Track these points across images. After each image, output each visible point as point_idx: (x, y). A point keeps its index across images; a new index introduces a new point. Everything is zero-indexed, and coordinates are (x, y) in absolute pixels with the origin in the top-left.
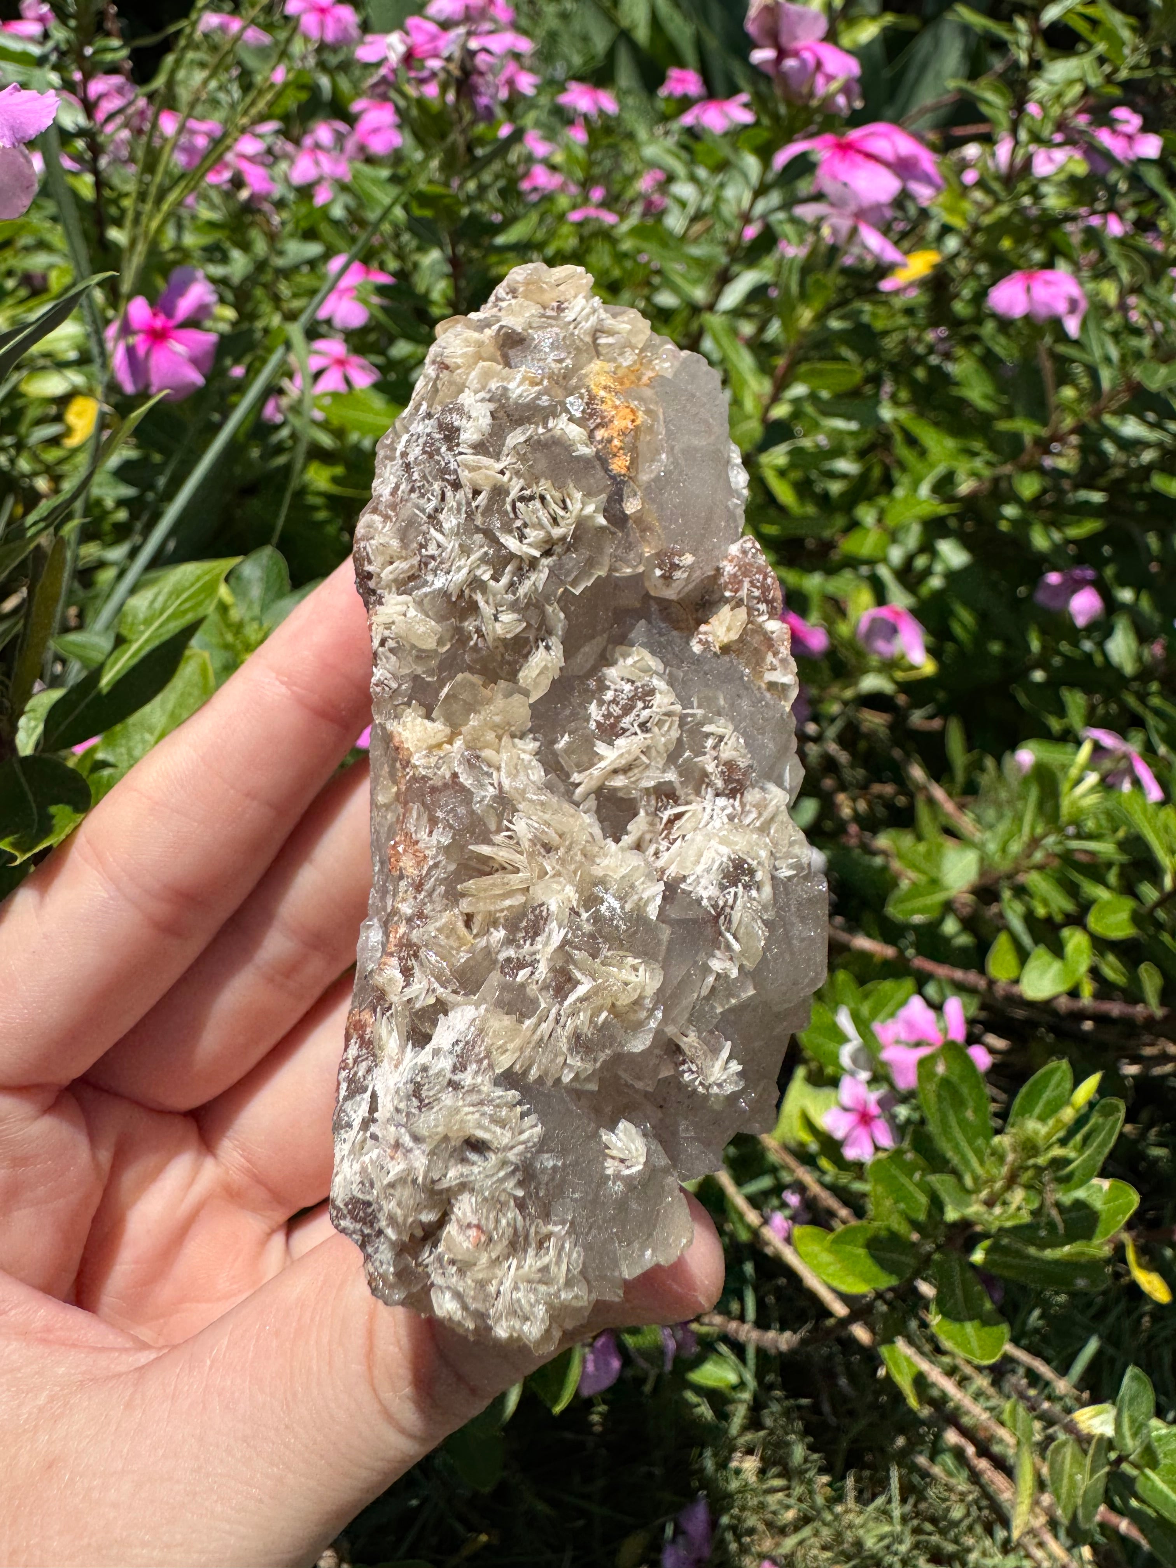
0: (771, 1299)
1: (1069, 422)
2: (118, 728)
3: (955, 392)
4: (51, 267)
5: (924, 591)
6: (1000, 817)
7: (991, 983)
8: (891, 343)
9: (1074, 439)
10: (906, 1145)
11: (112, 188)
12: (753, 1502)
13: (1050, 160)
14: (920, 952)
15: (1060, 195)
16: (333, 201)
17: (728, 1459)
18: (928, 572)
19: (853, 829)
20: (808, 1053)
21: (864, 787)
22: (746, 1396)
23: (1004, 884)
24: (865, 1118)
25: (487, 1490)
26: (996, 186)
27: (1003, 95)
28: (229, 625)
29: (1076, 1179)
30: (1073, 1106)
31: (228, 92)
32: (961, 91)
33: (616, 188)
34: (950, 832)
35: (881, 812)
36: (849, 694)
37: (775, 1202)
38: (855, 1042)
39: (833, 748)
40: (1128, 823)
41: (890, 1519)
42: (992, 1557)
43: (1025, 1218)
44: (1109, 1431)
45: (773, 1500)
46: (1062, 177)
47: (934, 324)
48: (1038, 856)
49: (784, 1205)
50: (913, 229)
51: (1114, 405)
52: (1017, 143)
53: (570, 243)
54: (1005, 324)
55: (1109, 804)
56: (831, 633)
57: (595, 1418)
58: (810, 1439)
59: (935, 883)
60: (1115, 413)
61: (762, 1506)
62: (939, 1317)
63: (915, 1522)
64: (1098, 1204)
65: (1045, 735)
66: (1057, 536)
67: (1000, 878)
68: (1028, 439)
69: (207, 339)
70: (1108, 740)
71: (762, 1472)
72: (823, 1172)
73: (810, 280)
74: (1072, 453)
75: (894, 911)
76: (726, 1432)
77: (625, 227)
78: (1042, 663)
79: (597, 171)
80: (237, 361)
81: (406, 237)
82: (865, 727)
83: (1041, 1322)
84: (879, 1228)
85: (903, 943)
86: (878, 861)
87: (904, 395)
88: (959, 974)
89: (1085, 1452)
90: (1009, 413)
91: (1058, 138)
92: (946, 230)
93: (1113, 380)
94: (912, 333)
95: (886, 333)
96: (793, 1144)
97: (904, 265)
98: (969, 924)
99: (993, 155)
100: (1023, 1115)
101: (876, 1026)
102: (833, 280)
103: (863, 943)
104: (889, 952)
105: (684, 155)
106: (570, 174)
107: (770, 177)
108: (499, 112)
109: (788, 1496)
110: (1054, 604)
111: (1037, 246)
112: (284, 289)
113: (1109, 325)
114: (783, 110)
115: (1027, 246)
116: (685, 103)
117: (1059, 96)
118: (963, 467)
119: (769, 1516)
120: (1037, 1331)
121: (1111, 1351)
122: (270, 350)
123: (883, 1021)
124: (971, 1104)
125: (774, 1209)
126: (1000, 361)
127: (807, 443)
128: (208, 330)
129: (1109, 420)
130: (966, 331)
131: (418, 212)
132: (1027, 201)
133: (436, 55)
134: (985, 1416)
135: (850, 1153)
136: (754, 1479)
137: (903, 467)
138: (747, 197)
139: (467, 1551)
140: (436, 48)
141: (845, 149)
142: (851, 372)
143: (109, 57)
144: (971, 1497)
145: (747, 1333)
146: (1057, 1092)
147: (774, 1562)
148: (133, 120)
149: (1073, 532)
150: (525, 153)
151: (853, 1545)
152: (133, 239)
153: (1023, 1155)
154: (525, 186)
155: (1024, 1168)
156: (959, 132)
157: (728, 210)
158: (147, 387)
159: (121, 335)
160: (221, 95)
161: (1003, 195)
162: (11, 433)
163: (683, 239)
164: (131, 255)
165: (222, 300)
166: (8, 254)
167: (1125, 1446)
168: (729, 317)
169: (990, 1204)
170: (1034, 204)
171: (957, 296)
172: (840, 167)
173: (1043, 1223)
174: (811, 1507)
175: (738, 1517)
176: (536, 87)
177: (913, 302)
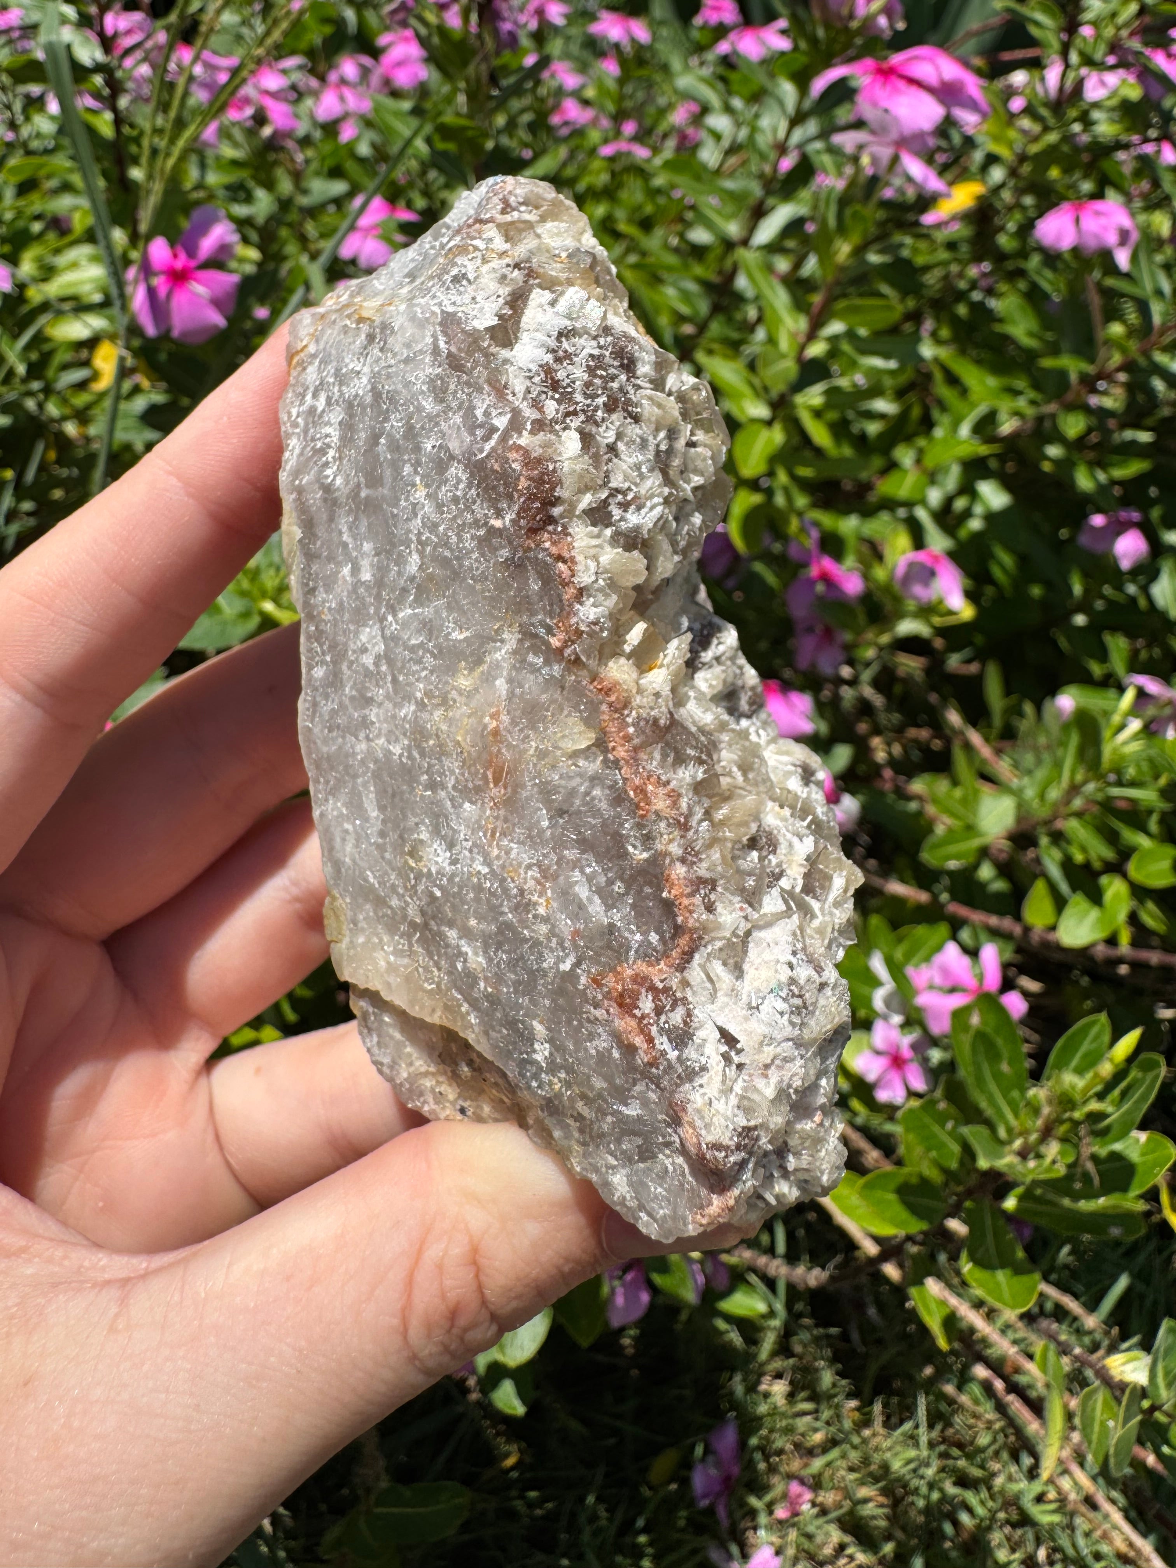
0: (801, 1232)
1: (1117, 359)
3: (998, 328)
4: (76, 208)
5: (963, 533)
6: (1039, 762)
7: (1027, 930)
8: (932, 279)
9: (1122, 377)
10: (938, 1093)
11: (132, 126)
12: (782, 1424)
13: (1103, 83)
14: (954, 898)
15: (1112, 121)
16: (357, 139)
17: (758, 1382)
18: (967, 514)
19: (888, 773)
21: (899, 730)
22: (776, 1323)
23: (1042, 830)
24: (897, 1062)
26: (1044, 112)
27: (1052, 15)
29: (1113, 1133)
30: (1112, 1060)
31: (252, 27)
32: (1008, 10)
33: (648, 122)
34: (987, 777)
35: (916, 755)
36: (884, 639)
38: (888, 986)
39: (868, 692)
40: (1170, 769)
41: (917, 1445)
42: (1016, 1481)
43: (1061, 1170)
44: (1143, 1379)
45: (802, 1423)
46: (1114, 102)
47: (978, 259)
48: (1077, 803)
50: (956, 161)
51: (1164, 343)
52: (1067, 66)
53: (602, 179)
54: (1051, 258)
55: (1153, 752)
56: (866, 576)
57: (626, 1341)
58: (840, 1366)
59: (970, 829)
60: (1165, 349)
61: (789, 1430)
62: (970, 1265)
63: (942, 1448)
64: (1134, 1156)
65: (1085, 680)
66: (1102, 477)
67: (1038, 824)
68: (1073, 377)
69: (229, 280)
70: (1152, 686)
71: (791, 1396)
72: (855, 1114)
73: (848, 212)
74: (1119, 391)
75: (927, 857)
76: (755, 1356)
77: (658, 161)
78: (1084, 607)
79: (629, 104)
80: (262, 301)
81: (432, 174)
82: (901, 672)
83: (1071, 1258)
84: (911, 1175)
85: (937, 887)
86: (913, 806)
87: (945, 333)
88: (993, 920)
89: (1119, 1401)
90: (1054, 350)
91: (1111, 60)
92: (992, 159)
93: (1165, 314)
94: (954, 268)
95: (927, 268)
97: (948, 196)
98: (1005, 869)
99: (1042, 79)
100: (1059, 1069)
101: (910, 970)
102: (873, 214)
103: (896, 888)
104: (923, 897)
105: (720, 86)
106: (602, 108)
107: (807, 104)
108: (525, 42)
109: (817, 1419)
110: (1099, 548)
111: (1086, 176)
112: (310, 229)
113: (1159, 258)
114: (821, 33)
115: (1077, 175)
116: (721, 31)
117: (1114, 15)
118: (1005, 406)
119: (797, 1438)
120: (1066, 1266)
121: (1141, 1287)
122: (291, 291)
123: (917, 966)
124: (1005, 1055)
126: (1046, 296)
127: (843, 382)
128: (231, 271)
129: (1159, 357)
130: (1010, 265)
131: (441, 146)
132: (1077, 128)
134: (1012, 1350)
135: (883, 1096)
136: (784, 1401)
137: (943, 407)
138: (783, 126)
141: (887, 74)
142: (890, 308)
144: (997, 1426)
145: (778, 1267)
146: (1094, 1045)
147: (802, 1482)
148: (153, 55)
149: (1118, 473)
150: (554, 84)
151: (880, 1467)
152: (150, 177)
153: (1059, 1109)
154: (555, 120)
155: (1060, 1121)
156: (1007, 56)
157: (763, 141)
158: (168, 331)
159: (142, 276)
160: (245, 31)
161: (1051, 122)
162: (38, 378)
163: (718, 172)
164: (148, 192)
165: (245, 240)
166: (34, 196)
167: (1158, 1396)
168: (764, 252)
169: (1023, 1154)
170: (1085, 130)
171: (1002, 229)
172: (881, 93)
173: (1078, 1176)
174: (840, 1430)
175: (767, 1438)
176: (566, 16)
177: (956, 236)
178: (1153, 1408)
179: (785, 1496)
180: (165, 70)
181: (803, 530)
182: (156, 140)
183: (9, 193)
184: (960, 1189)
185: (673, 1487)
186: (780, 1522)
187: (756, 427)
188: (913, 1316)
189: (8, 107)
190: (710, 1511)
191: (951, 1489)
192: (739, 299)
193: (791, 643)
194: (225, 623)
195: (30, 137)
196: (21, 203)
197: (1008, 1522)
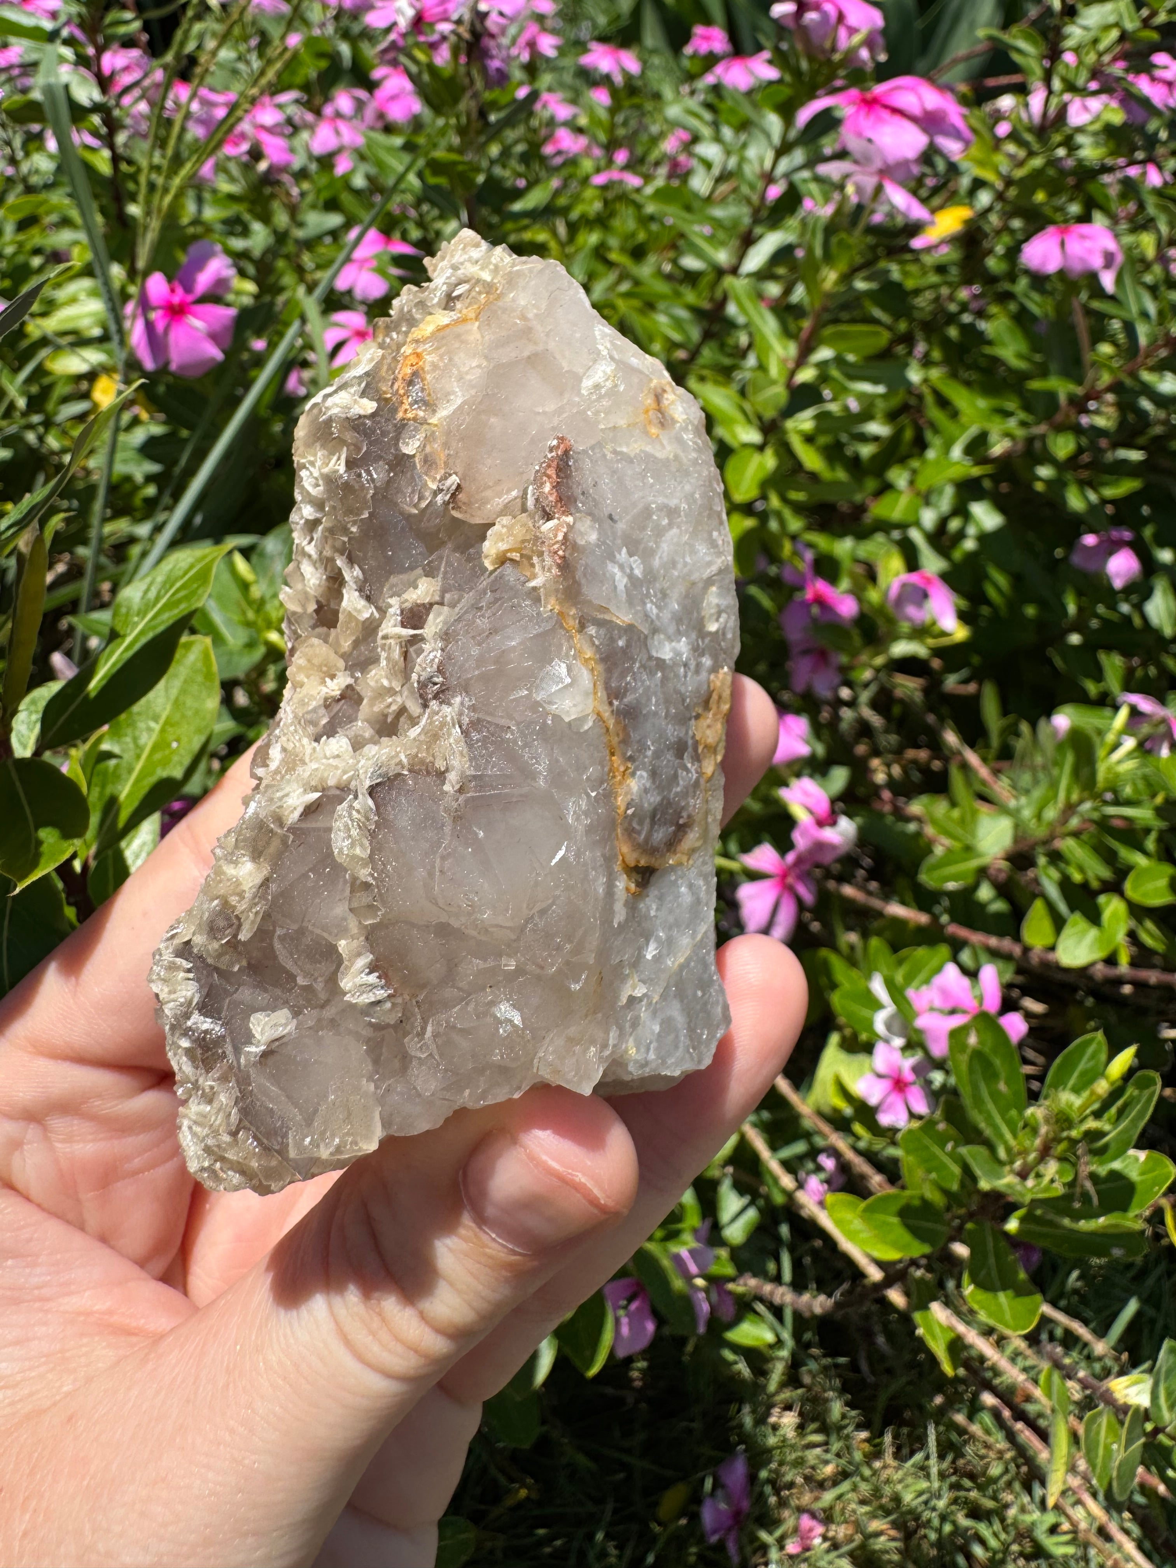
0: (807, 1260)
1: (1106, 379)
2: (123, 717)
3: (988, 350)
4: (76, 243)
5: (957, 555)
6: (1036, 782)
7: (1027, 950)
8: (923, 301)
9: (1110, 397)
10: (938, 1114)
11: (130, 162)
12: (791, 1456)
13: (1086, 109)
14: (954, 919)
15: (1097, 144)
16: (353, 171)
17: (768, 1414)
18: (961, 535)
19: (886, 795)
20: (842, 1020)
21: (898, 752)
22: (784, 1353)
23: (1040, 850)
24: (899, 1085)
25: (526, 1446)
26: (1029, 137)
27: (1034, 43)
28: (250, 602)
29: (1111, 1152)
30: (1107, 1078)
31: (248, 63)
32: (991, 38)
33: (639, 150)
34: (983, 798)
35: (916, 776)
36: (879, 661)
37: (810, 1166)
38: (889, 1008)
39: (867, 713)
40: (1165, 788)
41: (928, 1477)
42: (1029, 1512)
43: (1059, 1189)
44: (1144, 1401)
45: (813, 1455)
46: (1097, 127)
47: (967, 281)
48: (1074, 822)
49: (819, 1168)
50: (944, 185)
51: (1151, 362)
52: (1050, 92)
53: (595, 207)
54: (1039, 280)
55: (1147, 770)
56: (860, 599)
57: (635, 1374)
58: (848, 1396)
59: (969, 850)
60: (1152, 369)
61: (799, 1463)
62: (972, 1287)
63: (954, 1479)
64: (1134, 1175)
65: (1082, 699)
66: (1093, 497)
67: (1035, 844)
68: (1062, 399)
69: (226, 313)
70: (1145, 705)
71: (800, 1428)
72: (858, 1138)
73: (834, 240)
74: (1111, 411)
75: (925, 878)
76: (764, 1387)
77: (649, 190)
78: (1077, 627)
79: (621, 132)
80: (259, 334)
81: (426, 207)
82: (899, 693)
83: (1079, 1284)
84: (912, 1197)
85: (937, 909)
86: (912, 827)
87: (936, 355)
88: (993, 941)
89: (1122, 1423)
90: (1043, 372)
91: (1093, 86)
92: (978, 184)
93: (1150, 336)
94: (945, 291)
95: (917, 292)
96: (826, 1110)
97: (932, 223)
98: (1003, 890)
99: (1027, 105)
100: (1056, 1088)
101: (910, 993)
102: (857, 239)
103: (897, 910)
104: (923, 919)
105: (709, 115)
106: (594, 139)
107: (793, 134)
108: (516, 76)
109: (827, 1451)
110: (1091, 567)
111: (1071, 200)
112: (307, 260)
113: (1147, 279)
114: (804, 65)
115: (1063, 198)
116: (710, 61)
117: (1095, 41)
118: (996, 428)
119: (808, 1471)
120: (1076, 1291)
121: (1151, 1312)
122: (287, 325)
123: (917, 988)
124: (1003, 1075)
125: (808, 1173)
126: (1034, 318)
127: (834, 408)
128: (228, 305)
129: (1147, 376)
130: (1000, 288)
131: (432, 180)
132: (1061, 152)
133: (446, 19)
134: (1022, 1377)
135: (885, 1119)
136: (793, 1433)
137: (936, 430)
138: (769, 156)
139: (509, 1502)
140: (445, 11)
141: (871, 104)
142: (881, 333)
143: (122, 30)
144: (1009, 1455)
145: (783, 1295)
146: (1092, 1063)
147: (813, 1516)
148: (151, 93)
149: (1109, 492)
150: (546, 114)
151: (892, 1500)
152: (148, 213)
153: (1056, 1127)
154: (548, 150)
155: (1058, 1140)
156: (991, 82)
157: (750, 171)
158: (167, 364)
159: (140, 311)
160: (241, 66)
161: (1036, 146)
162: (37, 412)
163: (709, 200)
164: (146, 228)
165: (242, 273)
166: (35, 231)
167: (1161, 1417)
168: (753, 280)
169: (1023, 1175)
170: (1069, 155)
171: (990, 252)
172: (866, 123)
173: (1078, 1195)
174: (850, 1463)
175: (776, 1472)
176: (558, 48)
177: (944, 260)
178: (1157, 1431)
179: (796, 1530)
180: (163, 108)
181: (796, 553)
182: (154, 176)
183: (9, 229)
184: (962, 1211)
185: (683, 1522)
186: (791, 1557)
187: (747, 452)
188: (921, 1345)
189: (8, 143)
190: (721, 1546)
191: (963, 1521)
192: (731, 325)
193: (790, 665)
194: (231, 654)
195: (30, 172)
196: (21, 237)
197: (1021, 1554)
